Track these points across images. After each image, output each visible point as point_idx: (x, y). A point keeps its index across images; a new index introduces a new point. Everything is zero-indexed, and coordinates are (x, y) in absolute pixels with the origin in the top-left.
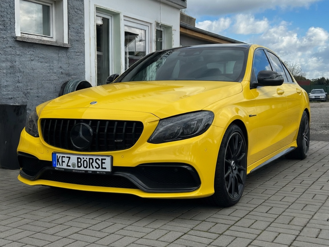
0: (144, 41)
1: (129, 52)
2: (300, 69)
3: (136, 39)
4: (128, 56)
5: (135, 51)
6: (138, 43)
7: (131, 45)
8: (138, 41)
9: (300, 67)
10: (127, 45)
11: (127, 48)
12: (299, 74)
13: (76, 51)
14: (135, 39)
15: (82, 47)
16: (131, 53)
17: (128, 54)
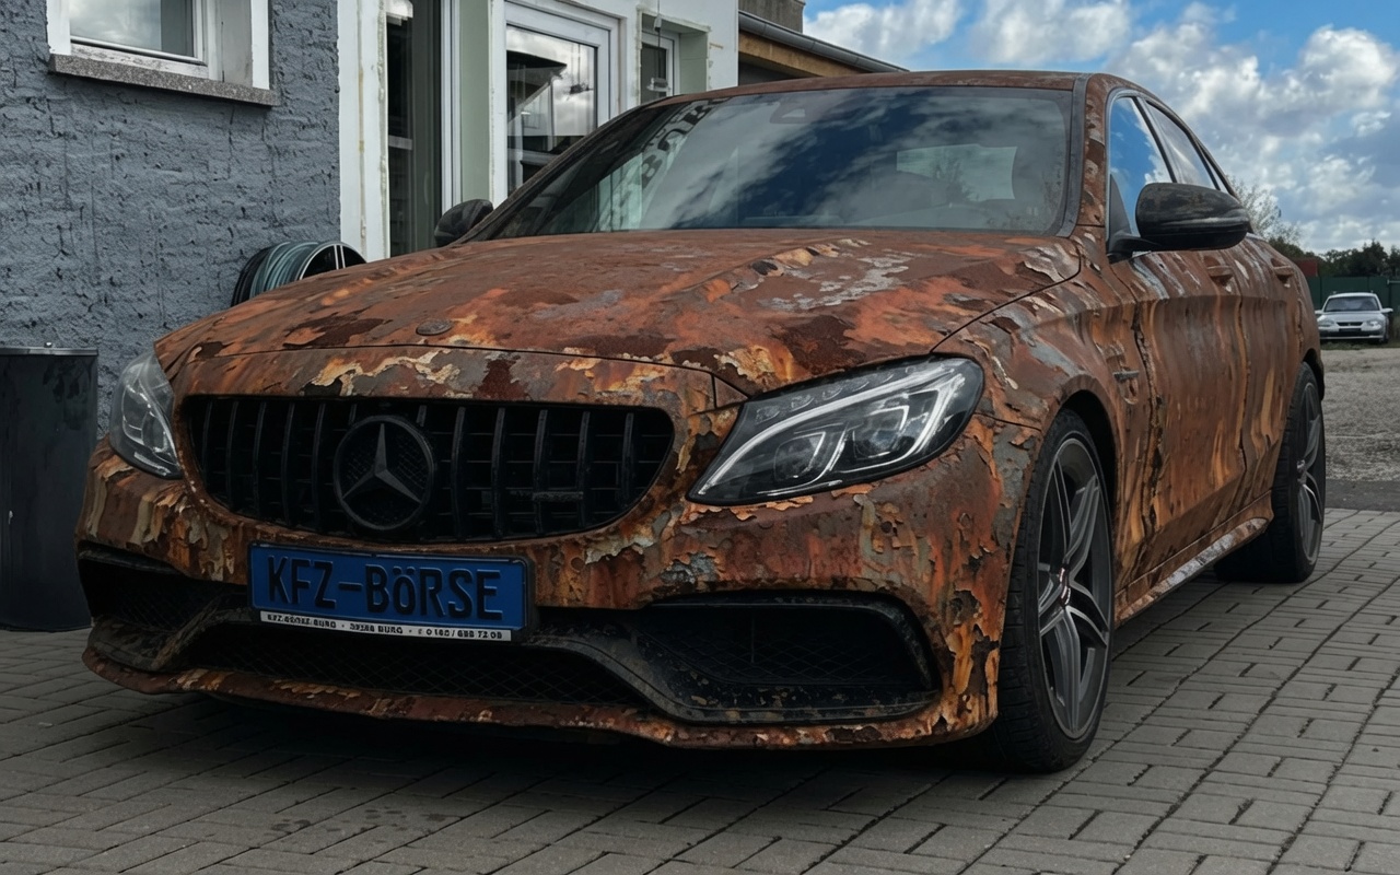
0: (588, 89)
1: (525, 139)
2: (1272, 208)
3: (557, 83)
4: (520, 155)
5: (549, 133)
6: (565, 101)
7: (534, 106)
8: (565, 93)
9: (1274, 199)
10: (518, 110)
11: (518, 119)
12: (1270, 230)
13: (304, 120)
14: (550, 83)
15: (329, 105)
16: (534, 143)
17: (519, 143)
